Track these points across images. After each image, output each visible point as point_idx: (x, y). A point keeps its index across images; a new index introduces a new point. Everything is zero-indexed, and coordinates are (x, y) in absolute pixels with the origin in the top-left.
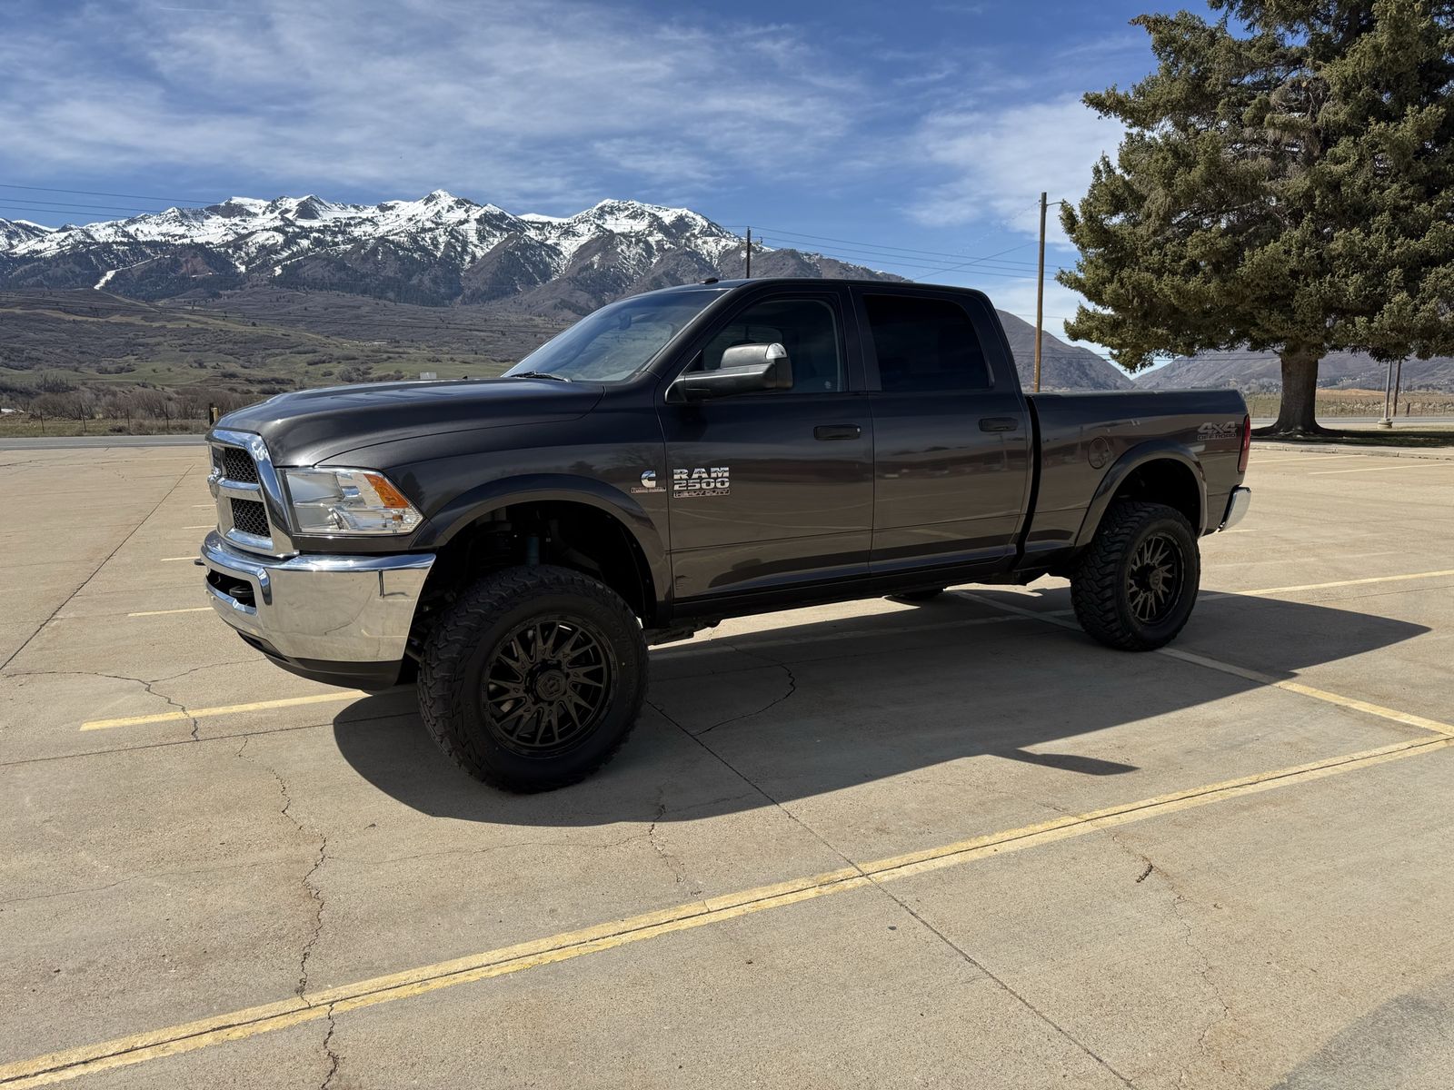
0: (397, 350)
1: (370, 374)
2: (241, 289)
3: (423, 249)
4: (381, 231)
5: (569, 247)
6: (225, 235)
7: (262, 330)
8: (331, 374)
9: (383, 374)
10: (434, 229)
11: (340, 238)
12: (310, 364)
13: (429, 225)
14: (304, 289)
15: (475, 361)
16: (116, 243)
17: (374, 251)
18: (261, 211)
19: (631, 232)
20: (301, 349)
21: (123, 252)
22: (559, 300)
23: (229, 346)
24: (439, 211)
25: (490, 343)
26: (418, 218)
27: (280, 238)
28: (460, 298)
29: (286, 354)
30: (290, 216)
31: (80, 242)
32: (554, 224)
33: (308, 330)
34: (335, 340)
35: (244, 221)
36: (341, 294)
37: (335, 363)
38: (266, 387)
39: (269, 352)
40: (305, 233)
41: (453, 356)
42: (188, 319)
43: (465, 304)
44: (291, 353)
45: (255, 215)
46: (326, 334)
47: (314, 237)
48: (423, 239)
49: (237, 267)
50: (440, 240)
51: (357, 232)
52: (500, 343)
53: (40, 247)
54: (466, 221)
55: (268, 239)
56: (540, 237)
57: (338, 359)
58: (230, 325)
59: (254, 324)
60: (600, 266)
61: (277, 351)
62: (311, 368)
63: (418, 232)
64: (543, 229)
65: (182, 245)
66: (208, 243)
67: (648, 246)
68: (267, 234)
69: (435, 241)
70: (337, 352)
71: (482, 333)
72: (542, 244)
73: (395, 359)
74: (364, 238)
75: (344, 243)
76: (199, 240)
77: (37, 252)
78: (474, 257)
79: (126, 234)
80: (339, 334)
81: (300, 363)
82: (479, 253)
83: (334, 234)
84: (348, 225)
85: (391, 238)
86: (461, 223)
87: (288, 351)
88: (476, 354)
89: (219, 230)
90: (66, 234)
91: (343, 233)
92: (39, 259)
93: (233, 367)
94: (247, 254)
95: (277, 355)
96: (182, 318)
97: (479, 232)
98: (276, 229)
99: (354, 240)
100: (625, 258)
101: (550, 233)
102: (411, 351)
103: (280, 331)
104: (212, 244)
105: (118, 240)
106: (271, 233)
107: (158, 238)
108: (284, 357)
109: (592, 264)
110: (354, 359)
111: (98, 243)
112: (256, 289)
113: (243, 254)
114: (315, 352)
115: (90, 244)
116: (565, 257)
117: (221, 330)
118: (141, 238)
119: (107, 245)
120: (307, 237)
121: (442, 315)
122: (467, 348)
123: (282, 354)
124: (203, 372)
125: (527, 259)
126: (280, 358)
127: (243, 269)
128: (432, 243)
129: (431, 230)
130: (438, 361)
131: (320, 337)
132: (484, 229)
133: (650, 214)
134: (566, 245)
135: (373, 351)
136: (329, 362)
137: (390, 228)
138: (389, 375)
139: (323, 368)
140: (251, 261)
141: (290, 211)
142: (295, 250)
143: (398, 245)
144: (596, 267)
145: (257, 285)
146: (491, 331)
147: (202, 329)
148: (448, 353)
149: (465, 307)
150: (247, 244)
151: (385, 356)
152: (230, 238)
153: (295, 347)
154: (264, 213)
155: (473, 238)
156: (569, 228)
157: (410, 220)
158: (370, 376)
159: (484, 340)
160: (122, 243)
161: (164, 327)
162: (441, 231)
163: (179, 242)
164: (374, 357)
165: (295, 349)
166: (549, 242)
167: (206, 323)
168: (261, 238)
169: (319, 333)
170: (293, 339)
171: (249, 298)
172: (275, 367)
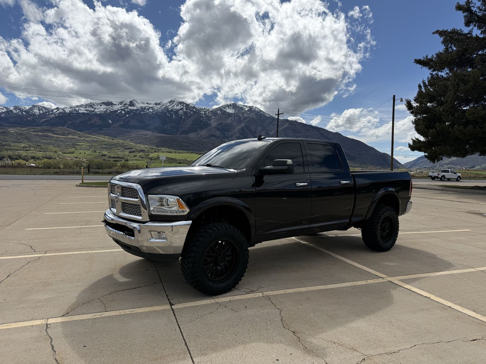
0: (158, 148)
1: (149, 156)
2: (110, 128)
3: (169, 117)
7: (115, 141)
8: (136, 156)
9: (153, 156)
10: (172, 111)
11: (142, 113)
12: (130, 152)
13: (171, 109)
15: (183, 152)
20: (127, 147)
21: (74, 116)
22: (211, 134)
23: (105, 146)
24: (174, 105)
25: (188, 147)
26: (167, 107)
27: (123, 112)
30: (127, 106)
31: (61, 112)
32: (210, 110)
33: (130, 142)
34: (138, 145)
35: (112, 107)
36: (142, 130)
38: (115, 159)
39: (117, 148)
40: (131, 111)
41: (176, 151)
42: (93, 137)
43: (181, 134)
45: (116, 105)
47: (134, 112)
48: (169, 114)
49: (109, 121)
51: (148, 111)
52: (191, 147)
57: (139, 151)
58: (105, 139)
59: (113, 139)
62: (130, 154)
64: (207, 111)
65: (93, 114)
66: (100, 113)
67: (240, 117)
68: (119, 111)
70: (139, 149)
71: (186, 144)
74: (150, 113)
76: (98, 113)
79: (75, 110)
80: (140, 143)
81: (127, 152)
83: (140, 111)
84: (145, 109)
85: (158, 113)
86: (181, 109)
87: (123, 148)
90: (57, 110)
91: (143, 111)
93: (105, 152)
95: (120, 149)
96: (91, 137)
98: (122, 110)
99: (147, 114)
101: (209, 113)
102: (163, 149)
103: (121, 142)
105: (73, 112)
107: (84, 112)
110: (144, 151)
111: (66, 113)
112: (115, 128)
113: (111, 117)
114: (132, 149)
115: (64, 113)
117: (102, 141)
118: (80, 112)
119: (70, 113)
121: (173, 138)
122: (180, 148)
124: (96, 153)
127: (111, 122)
130: (171, 152)
132: (188, 111)
135: (150, 149)
136: (136, 152)
138: (155, 157)
139: (134, 154)
140: (114, 119)
141: (127, 104)
142: (128, 116)
143: (161, 116)
145: (115, 127)
146: (189, 143)
147: (97, 140)
152: (107, 112)
154: (119, 105)
157: (165, 108)
159: (186, 146)
161: (85, 139)
166: (208, 116)
167: (98, 138)
169: (134, 143)
170: (125, 144)
171: (112, 131)
172: (119, 153)
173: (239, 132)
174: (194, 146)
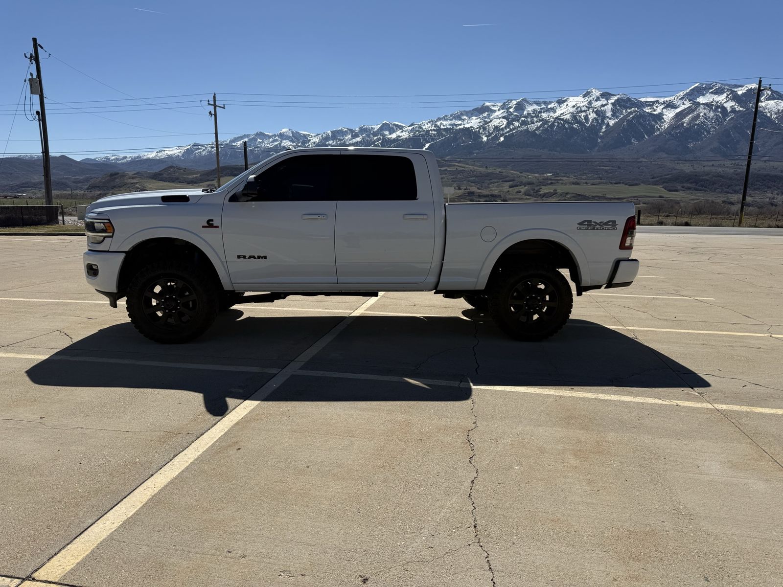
0: (556, 178)
1: (540, 191)
2: (483, 149)
3: (579, 122)
4: (557, 115)
5: (669, 115)
6: (479, 123)
7: (489, 170)
8: (520, 192)
9: (547, 192)
10: (587, 111)
11: (535, 119)
12: (510, 187)
13: (583, 109)
14: (514, 148)
15: (600, 183)
16: (431, 130)
17: (553, 125)
18: (498, 109)
19: (712, 102)
20: (507, 179)
21: (434, 134)
22: (657, 147)
23: (474, 178)
24: (591, 100)
25: (611, 173)
26: (578, 105)
27: (505, 122)
28: (597, 148)
29: (499, 182)
30: (511, 110)
31: (417, 131)
32: (660, 101)
33: (512, 169)
34: (524, 174)
35: (489, 114)
36: (532, 149)
37: (523, 186)
38: (487, 199)
39: (492, 181)
40: (517, 119)
41: (587, 181)
42: (457, 166)
43: (599, 152)
44: (502, 181)
45: (494, 111)
46: (521, 171)
47: (522, 120)
48: (580, 117)
49: (482, 138)
50: (590, 117)
51: (544, 115)
52: (616, 173)
53: (401, 134)
54: (606, 105)
55: (499, 123)
56: (650, 110)
57: (525, 184)
58: (475, 168)
59: (486, 167)
60: (688, 124)
61: (495, 180)
62: (511, 189)
63: (577, 113)
64: (653, 105)
65: (460, 129)
66: (471, 127)
67: (724, 109)
68: (499, 121)
69: (586, 118)
70: (525, 180)
71: (607, 168)
72: (650, 114)
73: (555, 183)
74: (547, 119)
75: (537, 122)
76: (467, 126)
77: (400, 136)
78: (608, 124)
79: (436, 126)
80: (527, 171)
81: (506, 187)
82: (612, 122)
83: (533, 117)
84: (540, 112)
85: (562, 117)
86: (603, 106)
87: (501, 180)
88: (601, 179)
89: (477, 120)
90: (412, 127)
91: (537, 117)
92: (401, 139)
93: (474, 189)
94: (489, 132)
95: (495, 183)
96: (454, 165)
97: (612, 110)
98: (503, 117)
99: (543, 120)
100: (706, 119)
101: (657, 107)
102: (564, 178)
103: (498, 170)
104: (473, 127)
105: (433, 128)
106: (501, 119)
107: (448, 127)
108: (499, 183)
109: (683, 124)
110: (533, 184)
111: (424, 131)
112: (490, 149)
113: (487, 132)
114: (514, 181)
115: (421, 131)
116: (665, 121)
117: (471, 171)
118: (442, 127)
119: (428, 131)
120: (518, 121)
122: (596, 176)
123: (497, 182)
124: (460, 191)
125: (640, 124)
126: (496, 184)
127: (485, 139)
128: (585, 118)
129: (585, 111)
130: (578, 184)
131: (518, 173)
132: (616, 108)
133: (727, 89)
134: (667, 114)
135: (543, 179)
136: (520, 186)
137: (562, 112)
138: (550, 192)
139: (516, 189)
140: (490, 134)
141: (512, 107)
142: (511, 128)
143: (566, 121)
144: (685, 125)
145: (491, 147)
146: (612, 167)
147: (463, 170)
148: (585, 179)
149: (599, 153)
150: (489, 126)
151: (549, 182)
152: (481, 124)
153: (505, 178)
154: (499, 110)
155: (609, 114)
156: (670, 103)
157: (574, 107)
158: (540, 193)
159: (607, 171)
160: (434, 130)
161: (446, 170)
162: (591, 110)
163: (458, 127)
164: (545, 182)
165: (504, 179)
166: (655, 113)
167: (464, 167)
168: (496, 122)
169: (517, 171)
170: (504, 174)
171: (487, 154)
172: (493, 189)
173: (718, 139)
174: (622, 171)
